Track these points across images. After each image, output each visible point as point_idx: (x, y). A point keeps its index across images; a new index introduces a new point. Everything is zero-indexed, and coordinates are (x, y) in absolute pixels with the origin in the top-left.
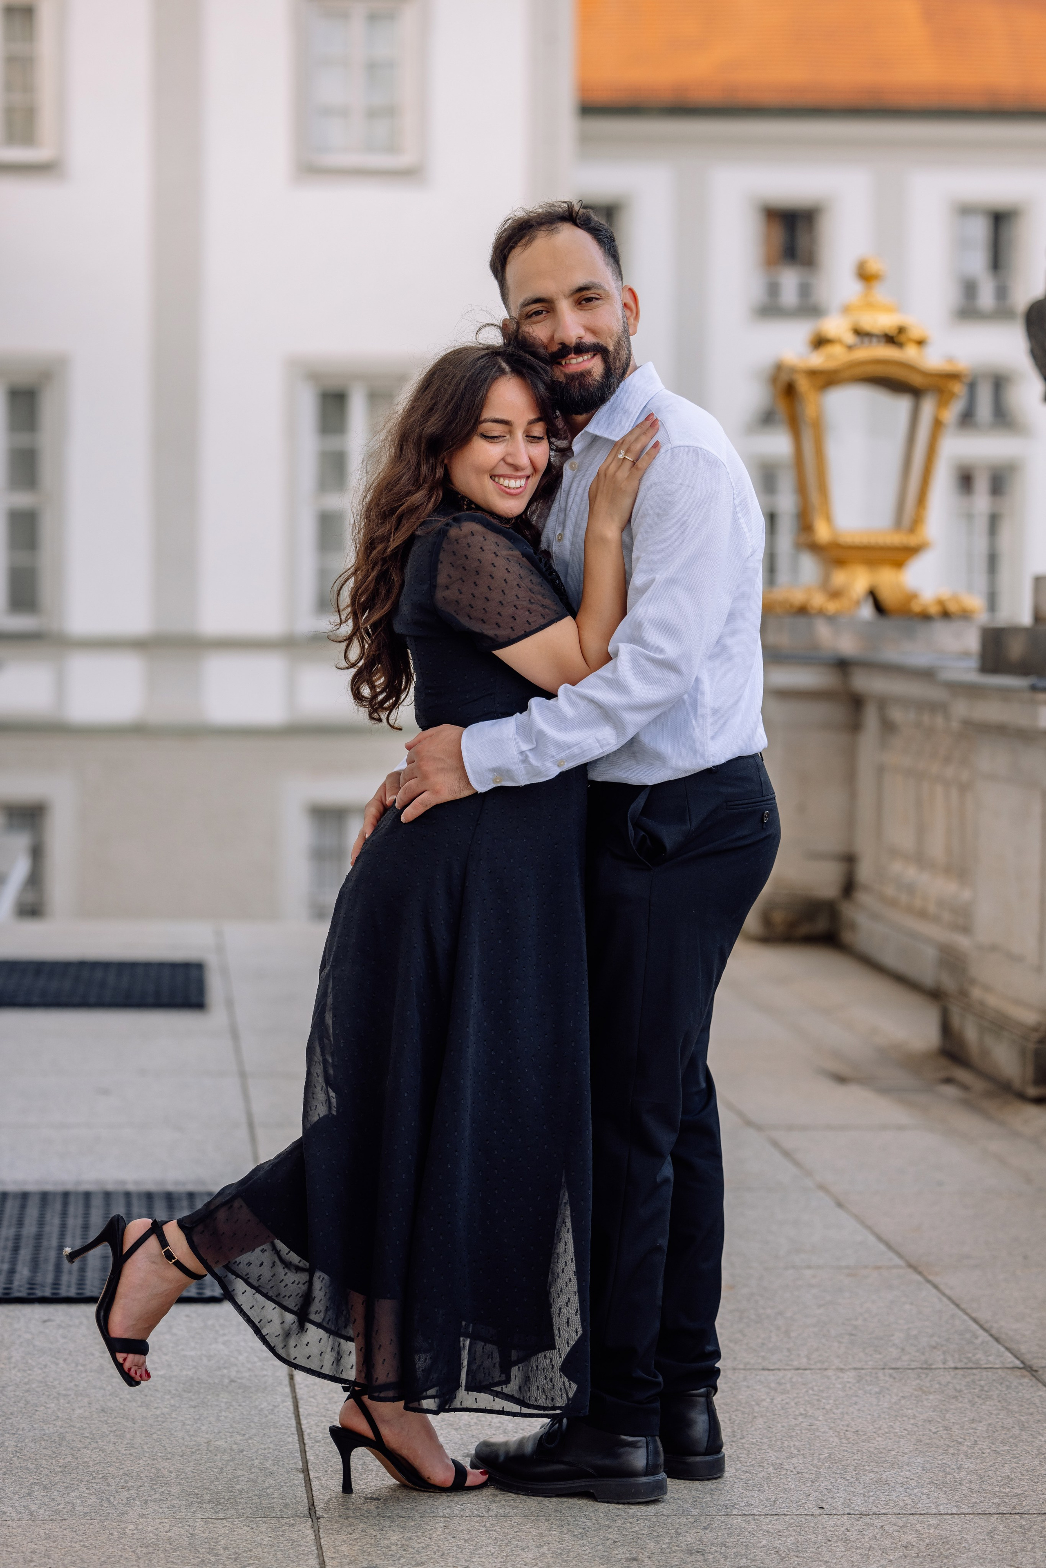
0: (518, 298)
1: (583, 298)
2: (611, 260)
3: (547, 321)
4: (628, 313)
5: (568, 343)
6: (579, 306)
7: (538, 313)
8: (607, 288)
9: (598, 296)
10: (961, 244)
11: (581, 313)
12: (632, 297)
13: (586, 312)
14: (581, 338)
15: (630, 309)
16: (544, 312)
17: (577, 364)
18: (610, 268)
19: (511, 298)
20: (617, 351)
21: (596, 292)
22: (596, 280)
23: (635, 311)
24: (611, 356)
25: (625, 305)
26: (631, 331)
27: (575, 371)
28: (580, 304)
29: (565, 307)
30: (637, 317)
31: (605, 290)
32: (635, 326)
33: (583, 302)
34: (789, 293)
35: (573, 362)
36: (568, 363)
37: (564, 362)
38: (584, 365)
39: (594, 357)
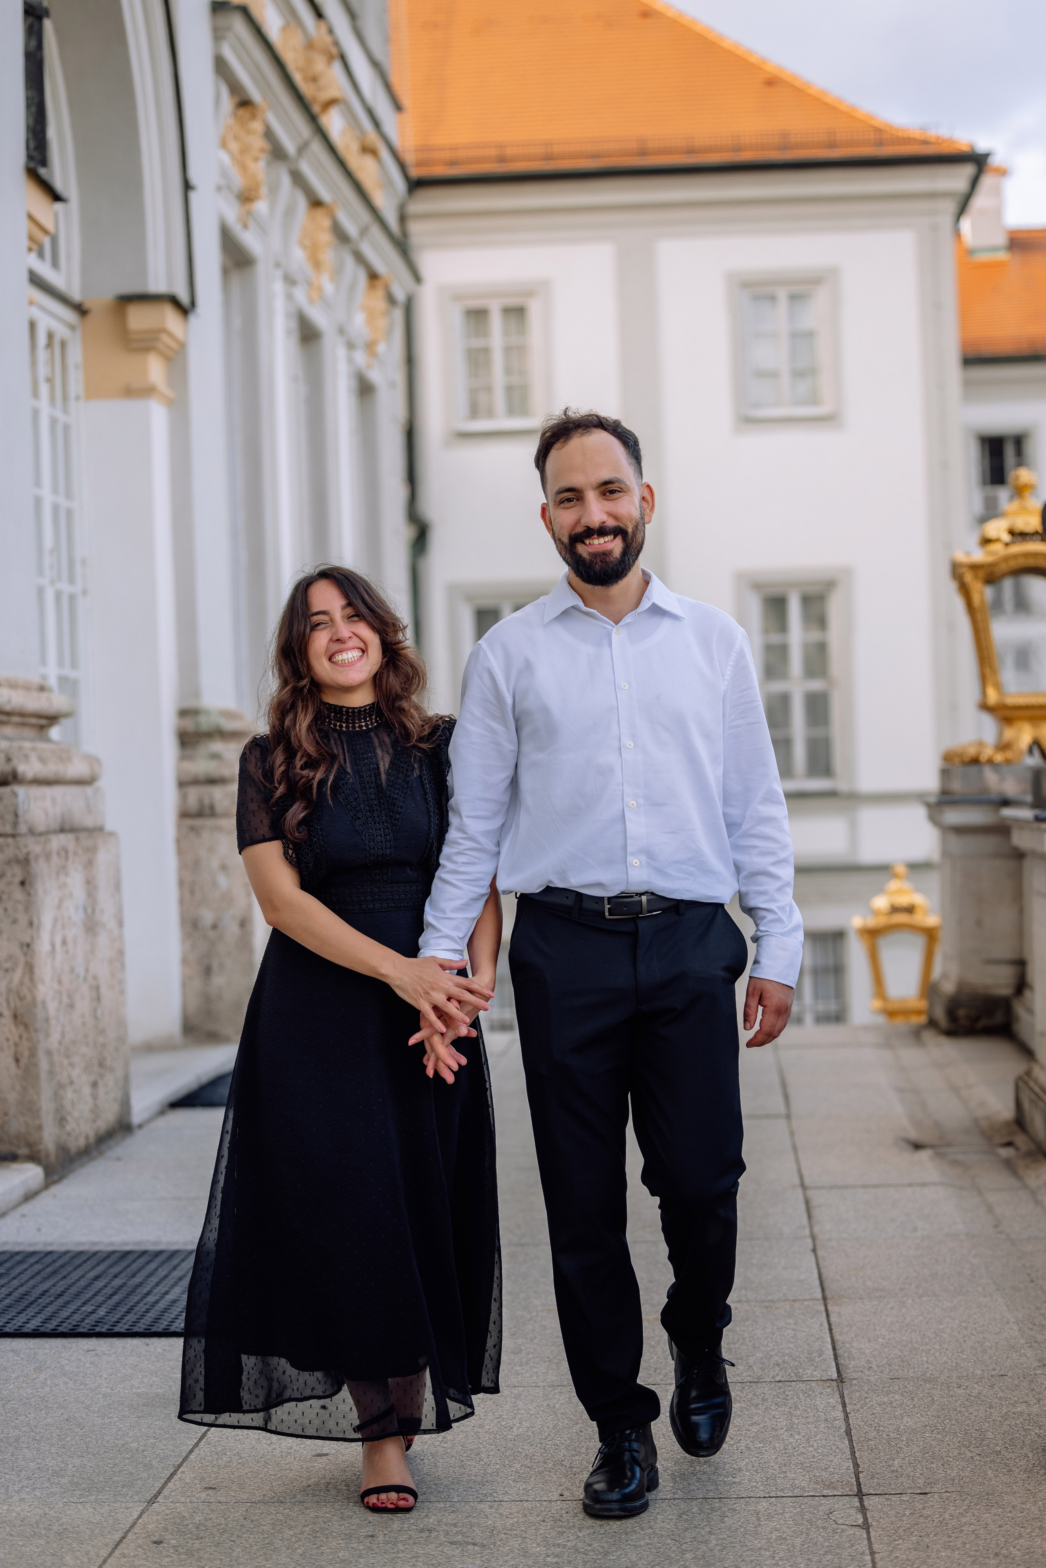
0: (553, 488)
1: (607, 490)
2: (634, 461)
3: (577, 507)
4: (645, 505)
5: (591, 527)
6: (604, 497)
7: (569, 500)
8: (628, 483)
9: (620, 490)
11: (606, 503)
12: (650, 492)
13: (610, 502)
14: (604, 522)
15: (647, 502)
16: (575, 500)
17: (599, 543)
18: (633, 467)
19: (549, 486)
20: (634, 534)
21: (619, 486)
22: (619, 477)
23: (651, 504)
24: (629, 537)
25: (643, 498)
26: (646, 520)
27: (597, 550)
28: (605, 495)
29: (591, 496)
30: (652, 509)
31: (626, 485)
32: (651, 517)
33: (608, 494)
35: (596, 542)
36: (591, 543)
37: (587, 542)
38: (604, 545)
39: (614, 538)
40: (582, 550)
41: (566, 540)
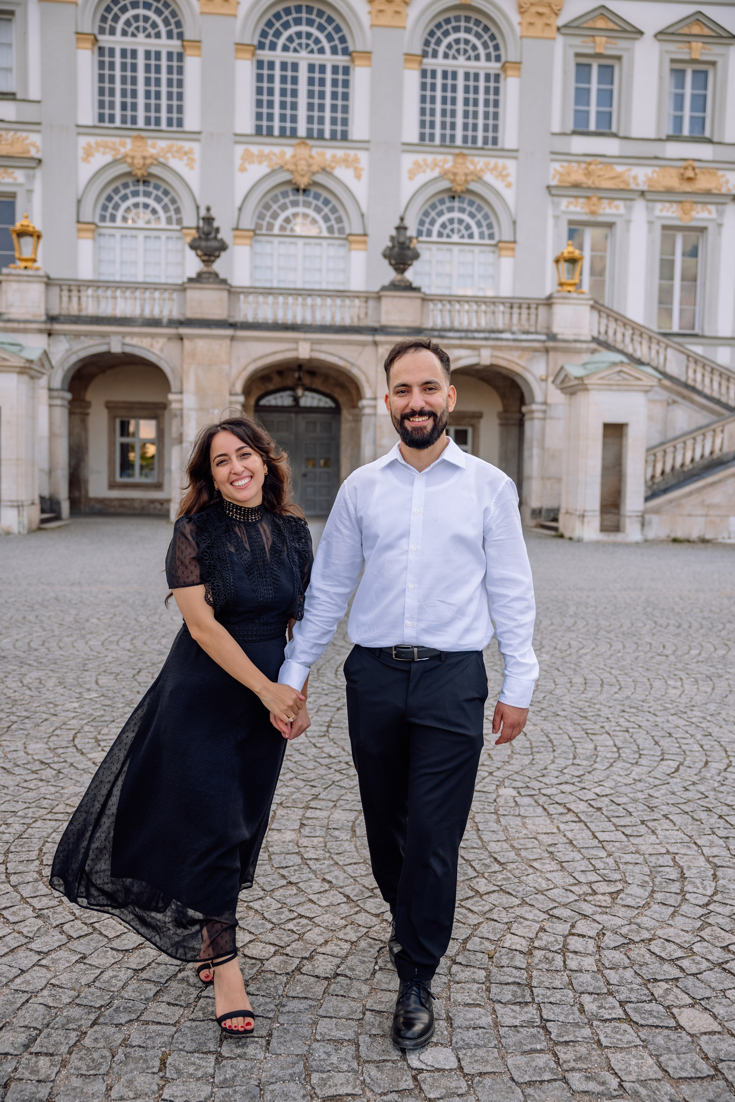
0: (393, 383)
1: (427, 387)
4: (450, 400)
6: (424, 392)
7: (402, 392)
8: (441, 385)
13: (428, 395)
16: (406, 392)
18: (444, 375)
25: (449, 395)
30: (455, 403)
33: (427, 390)
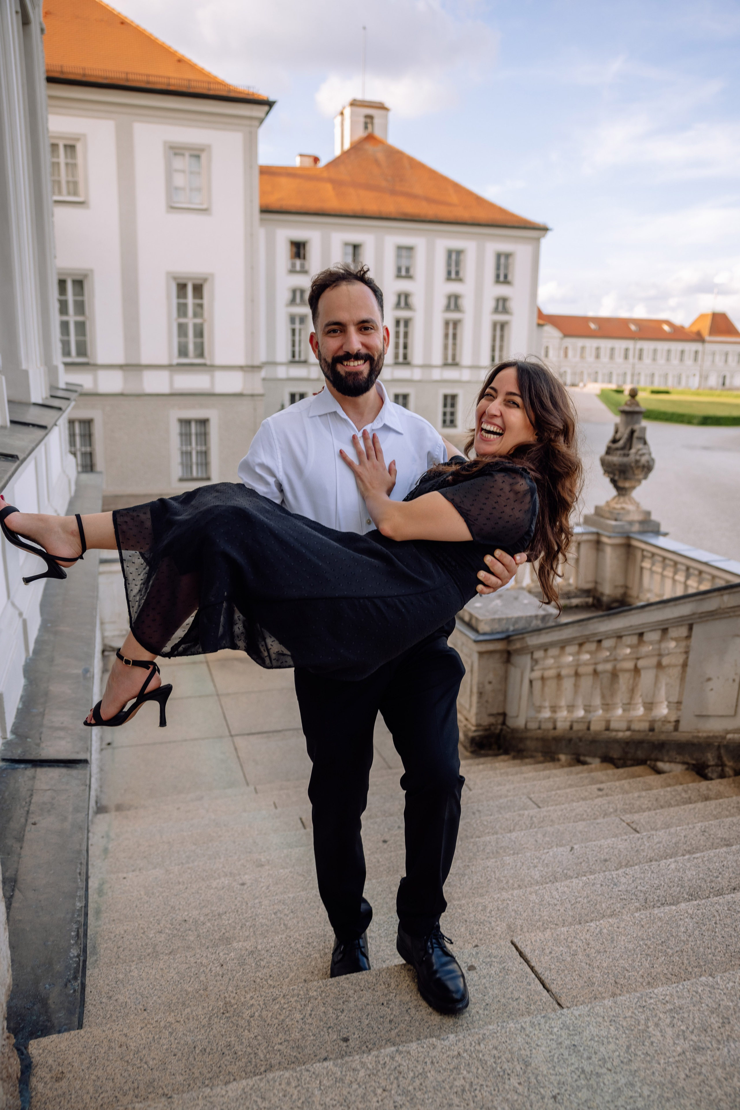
2: (378, 305)
3: (340, 336)
5: (350, 352)
9: (371, 328)
10: (345, 254)
11: (361, 336)
15: (385, 339)
17: (354, 366)
19: (319, 321)
20: (378, 359)
21: (371, 324)
22: (371, 317)
24: (375, 362)
26: (385, 351)
27: (352, 370)
28: (361, 330)
29: (352, 330)
31: (375, 324)
34: (298, 268)
35: (352, 364)
36: (348, 364)
37: (345, 363)
38: (358, 367)
39: (364, 363)
40: (341, 369)
41: (329, 360)
